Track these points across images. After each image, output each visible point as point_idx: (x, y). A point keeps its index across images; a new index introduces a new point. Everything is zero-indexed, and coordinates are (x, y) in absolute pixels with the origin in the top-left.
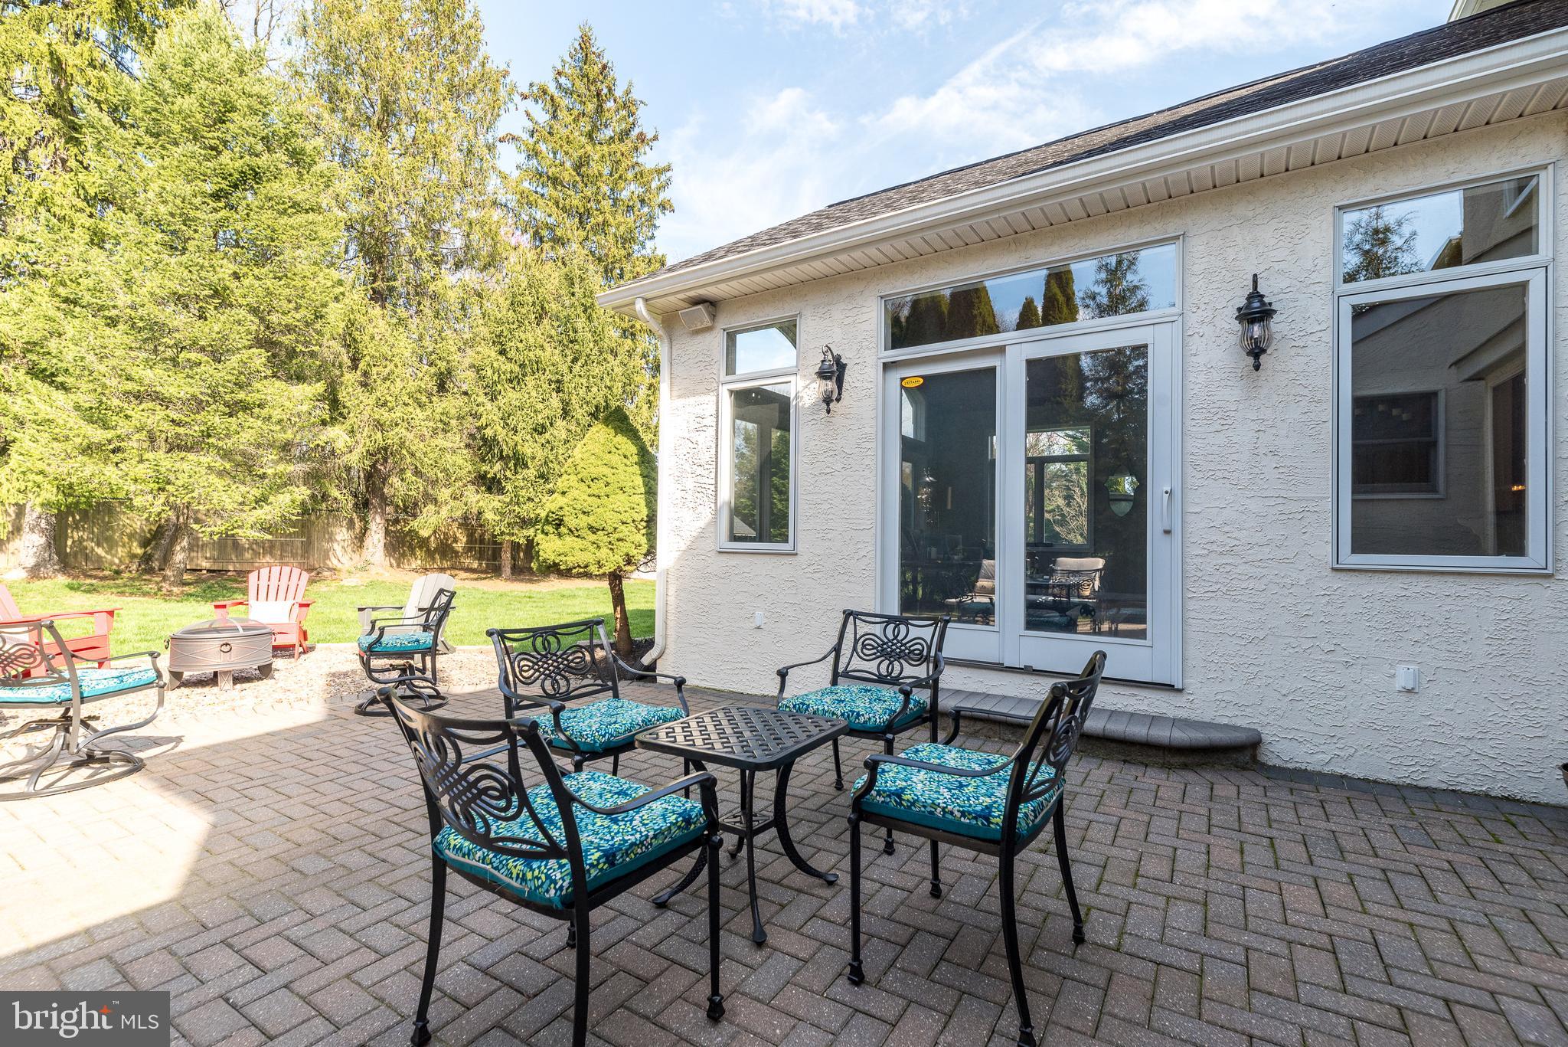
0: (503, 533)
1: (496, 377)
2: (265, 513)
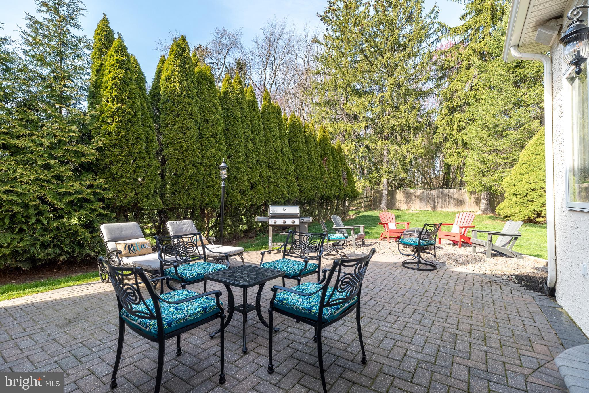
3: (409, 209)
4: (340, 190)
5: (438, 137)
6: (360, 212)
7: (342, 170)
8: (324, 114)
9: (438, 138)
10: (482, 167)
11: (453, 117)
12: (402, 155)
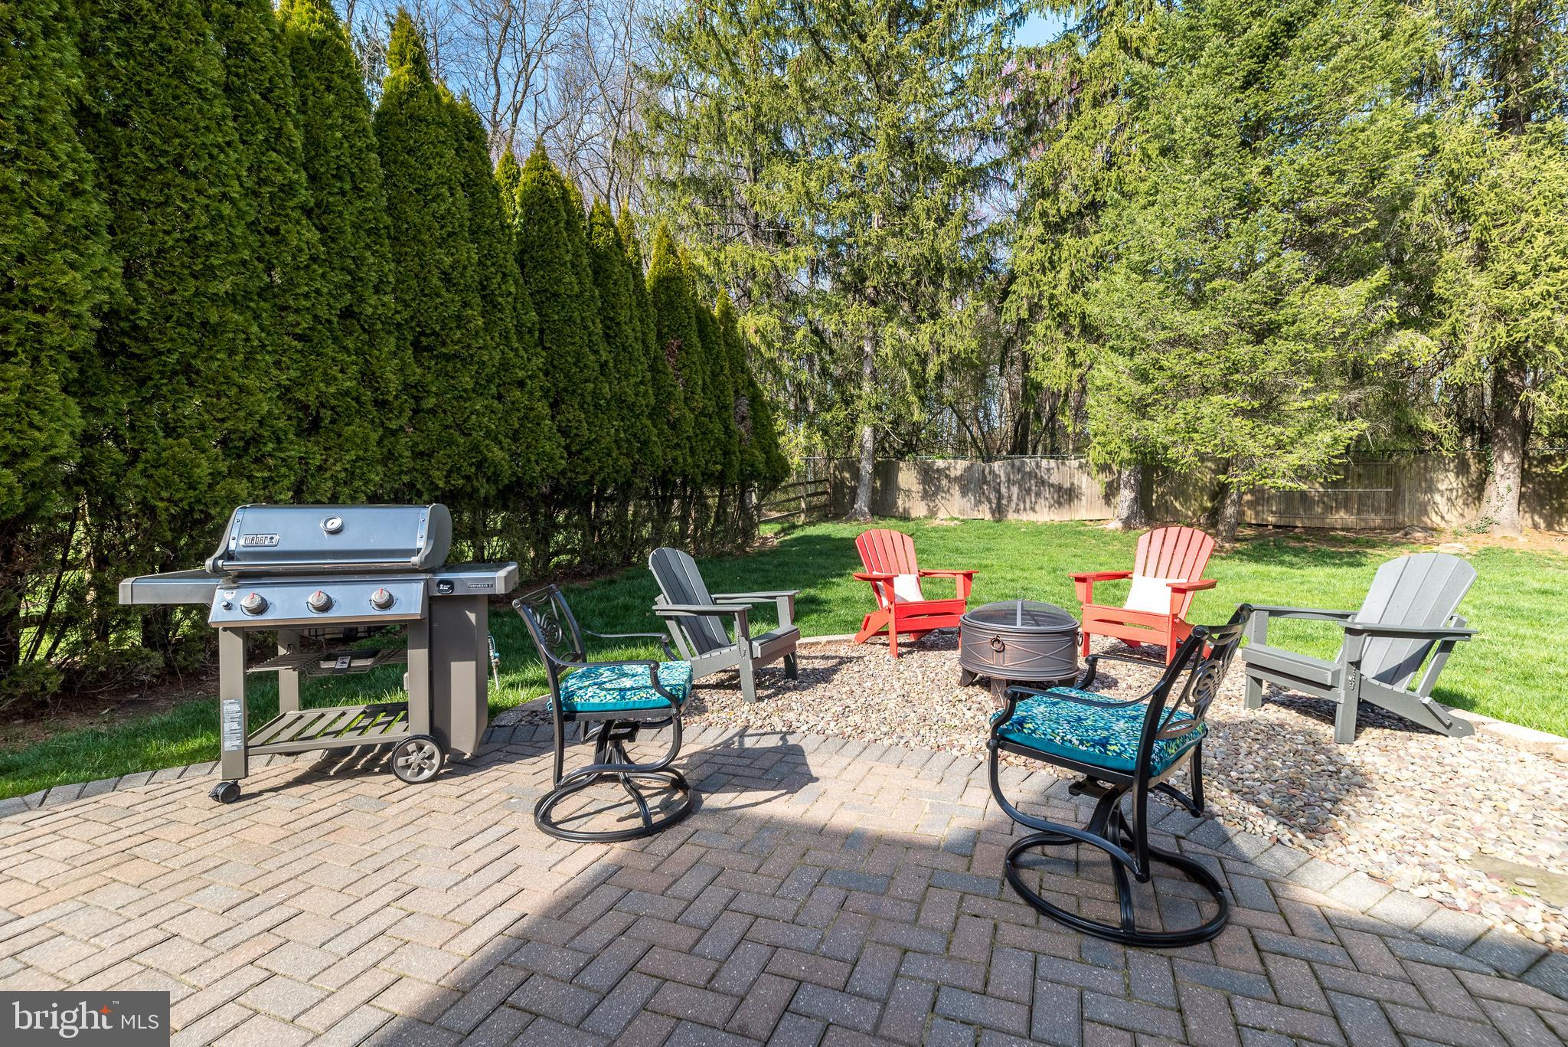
3: (932, 514)
4: (726, 453)
5: (1014, 307)
6: (794, 527)
7: (736, 392)
8: (685, 218)
9: (1015, 309)
10: (1139, 389)
11: (1058, 245)
12: (918, 355)
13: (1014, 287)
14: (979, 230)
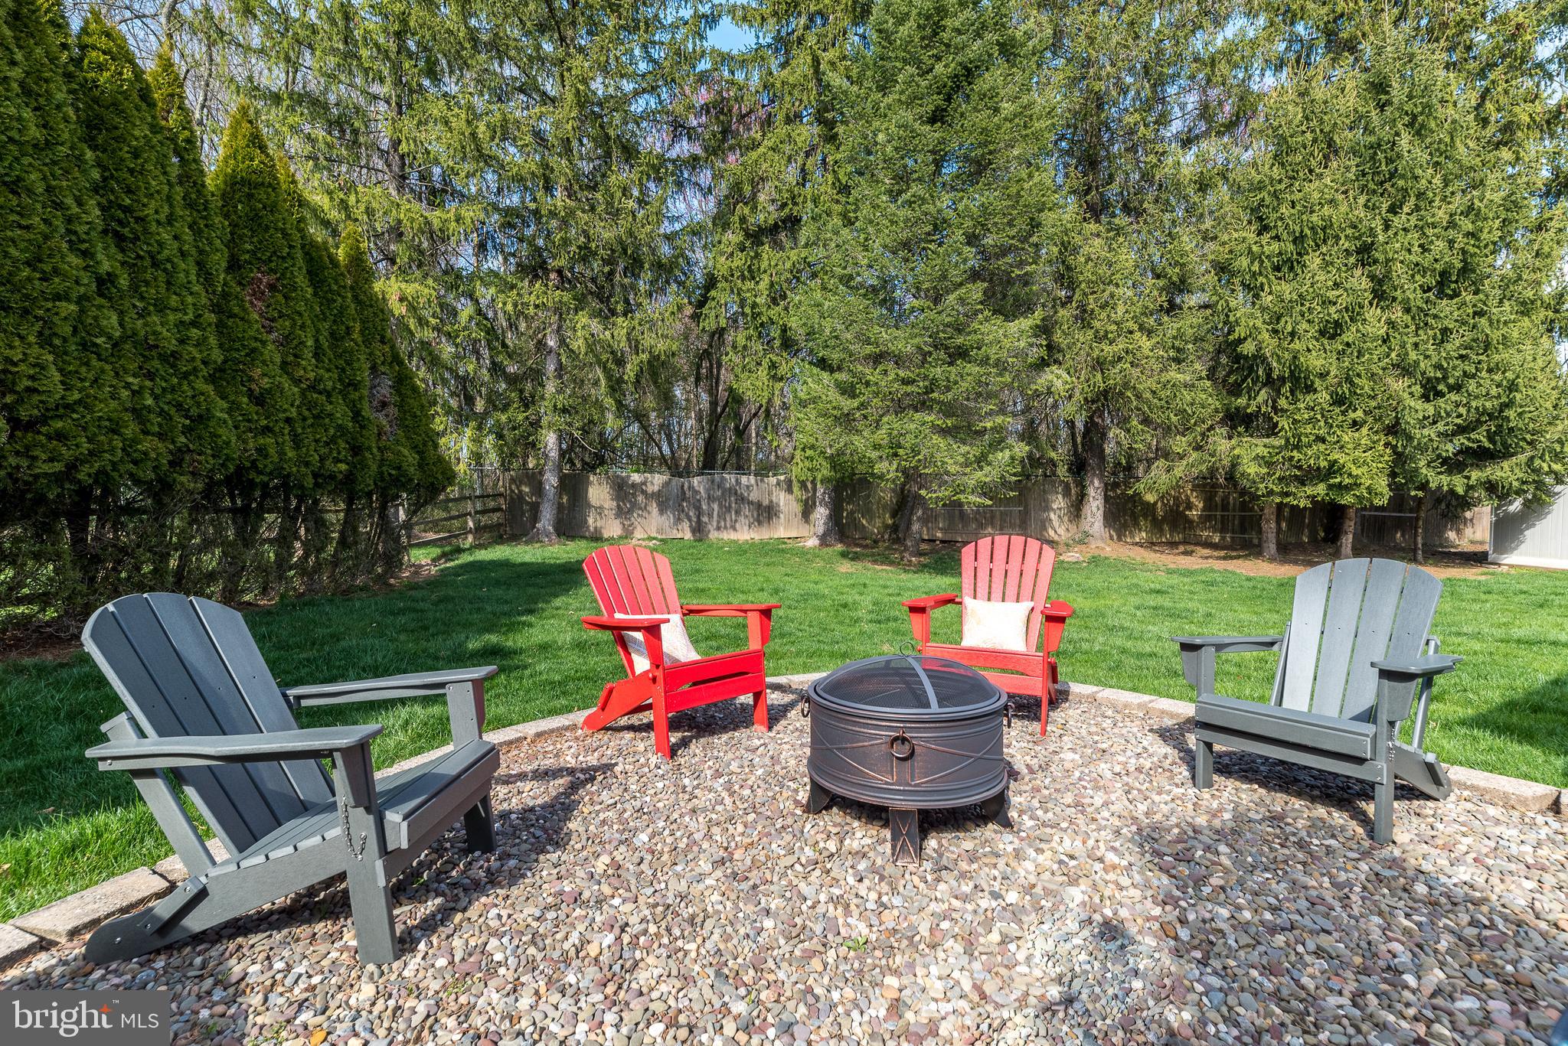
0: (1271, 493)
1: (1256, 267)
2: (987, 475)
3: (628, 534)
5: (714, 314)
6: (459, 551)
7: (374, 368)
9: (714, 316)
11: (757, 255)
12: (612, 353)
13: (713, 293)
14: (677, 226)
